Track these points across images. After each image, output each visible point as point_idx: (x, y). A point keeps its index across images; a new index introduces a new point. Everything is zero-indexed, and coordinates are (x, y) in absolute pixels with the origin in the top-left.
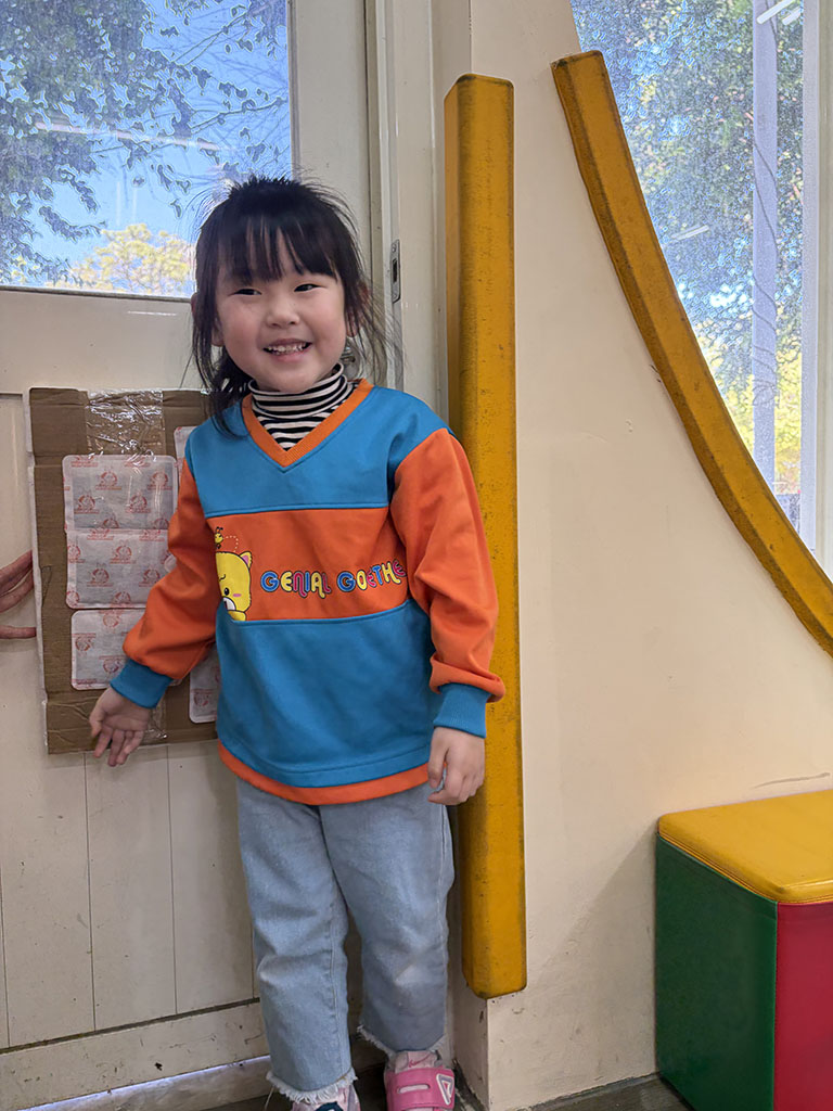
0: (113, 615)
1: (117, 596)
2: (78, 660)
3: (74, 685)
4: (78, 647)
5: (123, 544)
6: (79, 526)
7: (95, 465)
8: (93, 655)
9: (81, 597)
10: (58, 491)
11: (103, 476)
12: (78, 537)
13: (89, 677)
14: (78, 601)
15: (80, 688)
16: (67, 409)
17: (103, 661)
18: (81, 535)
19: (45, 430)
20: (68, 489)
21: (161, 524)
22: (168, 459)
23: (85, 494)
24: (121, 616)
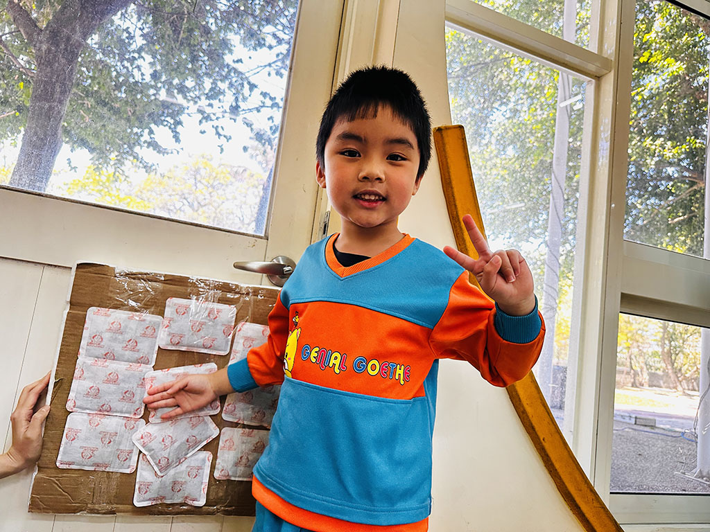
1: (102, 406)
2: (65, 448)
3: (58, 464)
4: (67, 438)
5: (113, 371)
6: (89, 355)
7: (110, 316)
8: (76, 444)
9: (78, 403)
10: (79, 329)
11: (112, 324)
12: (84, 363)
13: (70, 460)
14: (74, 406)
15: (61, 467)
16: (99, 277)
17: (82, 450)
18: (87, 361)
19: (81, 289)
20: (87, 329)
21: (143, 361)
22: (158, 318)
23: (98, 334)
24: (102, 420)
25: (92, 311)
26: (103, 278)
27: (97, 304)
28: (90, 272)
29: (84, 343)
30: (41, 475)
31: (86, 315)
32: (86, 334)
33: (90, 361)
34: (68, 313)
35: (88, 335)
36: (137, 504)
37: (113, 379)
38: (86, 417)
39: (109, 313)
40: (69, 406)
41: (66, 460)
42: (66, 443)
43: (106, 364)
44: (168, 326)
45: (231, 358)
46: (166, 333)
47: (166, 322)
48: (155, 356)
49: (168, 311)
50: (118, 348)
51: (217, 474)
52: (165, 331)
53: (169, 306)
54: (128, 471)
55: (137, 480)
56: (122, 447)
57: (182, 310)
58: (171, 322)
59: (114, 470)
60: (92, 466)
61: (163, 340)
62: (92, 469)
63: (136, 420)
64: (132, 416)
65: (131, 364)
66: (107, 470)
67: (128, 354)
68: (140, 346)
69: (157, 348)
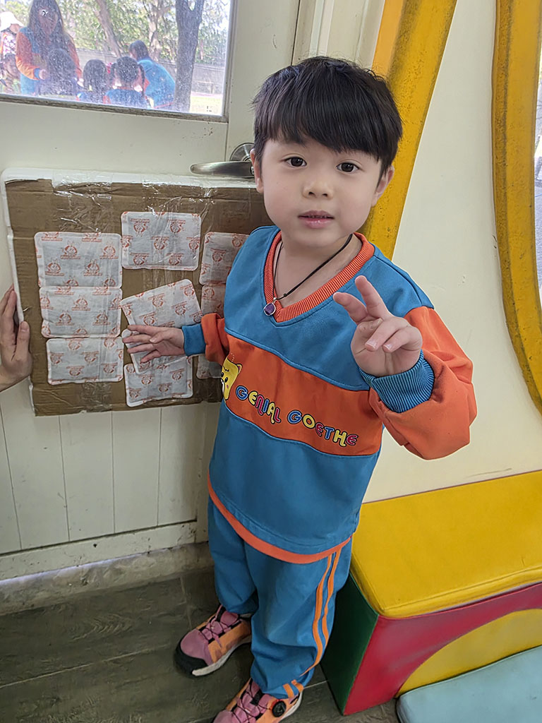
0: (76, 342)
1: (77, 332)
2: (52, 368)
3: (50, 382)
4: (52, 361)
5: (81, 298)
6: (50, 284)
7: (61, 239)
8: (62, 366)
9: (52, 332)
10: (32, 256)
11: (66, 249)
12: (47, 292)
13: (61, 378)
14: (50, 333)
15: (54, 383)
16: (36, 195)
17: (69, 370)
18: (50, 291)
19: (19, 211)
20: (40, 257)
21: (109, 283)
22: (115, 236)
23: (53, 262)
24: (81, 343)
25: (39, 237)
26: (40, 195)
27: (43, 228)
28: (22, 190)
29: (41, 271)
30: (38, 389)
31: (34, 240)
32: (40, 262)
33: (53, 290)
34: (14, 240)
35: (43, 264)
36: (130, 404)
37: (83, 305)
38: (63, 341)
39: (59, 236)
40: (45, 332)
41: (58, 378)
42: (52, 365)
43: (71, 291)
44: (128, 245)
45: (202, 273)
46: (128, 252)
47: (125, 241)
48: (120, 277)
49: (125, 228)
50: (78, 274)
51: (199, 375)
52: (126, 251)
53: (126, 222)
54: (116, 380)
55: (127, 387)
56: (105, 362)
57: (141, 226)
58: (131, 240)
59: (104, 380)
60: (83, 379)
61: (125, 259)
62: (83, 381)
63: (115, 339)
64: (109, 336)
65: (97, 288)
66: (97, 380)
67: (90, 279)
68: (103, 269)
69: (121, 269)
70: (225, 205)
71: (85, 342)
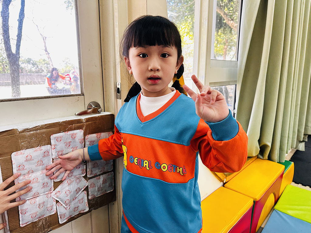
0: (33, 200)
1: (34, 194)
2: (22, 218)
3: (21, 226)
4: (21, 214)
5: (35, 177)
7: (24, 153)
8: (27, 215)
9: (21, 198)
16: (11, 136)
20: (14, 164)
28: (5, 135)
29: (15, 171)
31: (11, 157)
34: (1, 159)
35: (16, 166)
36: (61, 223)
38: (28, 202)
42: (22, 216)
43: (30, 175)
50: (34, 167)
51: (90, 197)
52: (53, 151)
53: (52, 139)
54: (53, 213)
55: (59, 215)
56: (48, 206)
59: (48, 215)
60: (37, 219)
61: (54, 155)
63: (52, 192)
64: (49, 192)
65: (42, 171)
66: (44, 217)
67: (39, 168)
68: (44, 162)
69: (51, 160)
70: (91, 124)
71: (38, 199)
